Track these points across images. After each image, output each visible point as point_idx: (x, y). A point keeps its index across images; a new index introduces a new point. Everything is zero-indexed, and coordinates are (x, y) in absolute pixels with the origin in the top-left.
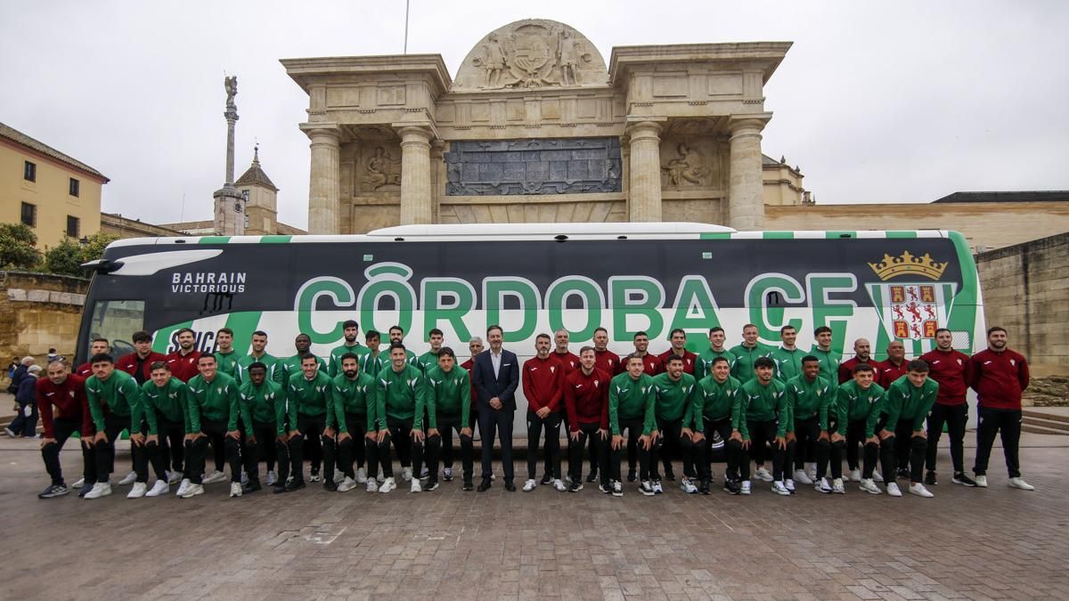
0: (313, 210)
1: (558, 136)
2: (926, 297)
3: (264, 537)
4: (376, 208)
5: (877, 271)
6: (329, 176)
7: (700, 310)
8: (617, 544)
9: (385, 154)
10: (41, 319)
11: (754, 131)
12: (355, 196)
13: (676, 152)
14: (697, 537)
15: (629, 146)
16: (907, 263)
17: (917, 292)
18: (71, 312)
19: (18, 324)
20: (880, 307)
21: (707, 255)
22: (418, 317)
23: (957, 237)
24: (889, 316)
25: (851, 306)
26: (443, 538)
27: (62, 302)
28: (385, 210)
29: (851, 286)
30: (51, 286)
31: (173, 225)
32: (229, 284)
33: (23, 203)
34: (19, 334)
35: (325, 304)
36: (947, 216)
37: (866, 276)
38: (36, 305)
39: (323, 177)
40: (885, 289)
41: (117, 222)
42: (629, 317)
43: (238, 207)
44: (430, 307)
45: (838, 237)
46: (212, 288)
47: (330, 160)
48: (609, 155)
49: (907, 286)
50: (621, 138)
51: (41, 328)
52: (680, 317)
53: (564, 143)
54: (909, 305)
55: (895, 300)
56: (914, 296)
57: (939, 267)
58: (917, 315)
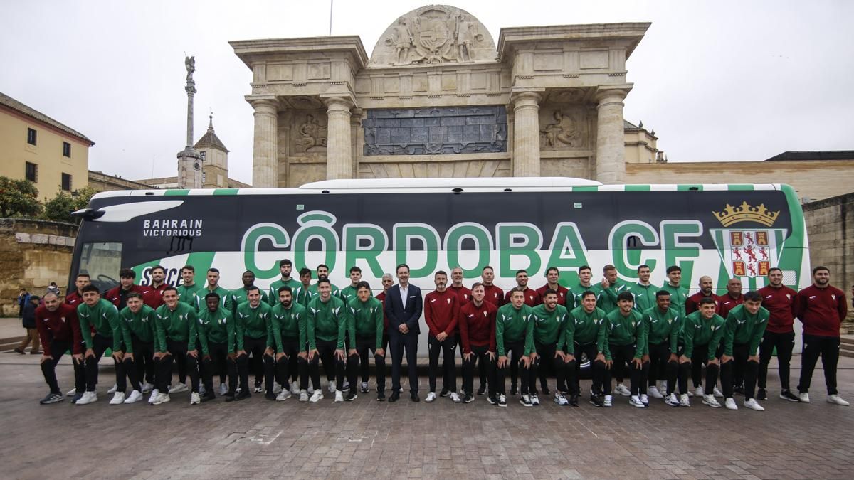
0: (256, 168)
1: (455, 104)
2: (761, 240)
3: (217, 438)
4: (307, 166)
5: (720, 219)
6: (269, 138)
7: (571, 251)
8: (502, 447)
9: (314, 121)
10: (42, 258)
11: (617, 100)
12: (290, 156)
13: (553, 119)
14: (568, 442)
15: (514, 114)
16: (746, 212)
17: (753, 236)
18: (66, 252)
19: (24, 262)
20: (722, 249)
21: (578, 205)
22: (341, 257)
23: (788, 189)
24: (729, 256)
25: (697, 249)
26: (360, 440)
27: (58, 244)
28: (314, 168)
29: (698, 231)
30: (49, 230)
31: (145, 181)
32: (188, 229)
33: (27, 163)
34: (26, 270)
35: (266, 246)
36: (778, 172)
37: (711, 223)
38: (38, 246)
39: (264, 139)
40: (726, 233)
41: (101, 178)
42: (513, 257)
43: (197, 166)
44: (351, 249)
45: (687, 189)
46: (175, 233)
47: (270, 126)
48: (497, 120)
49: (745, 231)
50: (507, 106)
51: (43, 265)
52: (555, 257)
53: (460, 110)
54: (746, 248)
55: (735, 243)
56: (751, 240)
57: (772, 215)
58: (753, 256)
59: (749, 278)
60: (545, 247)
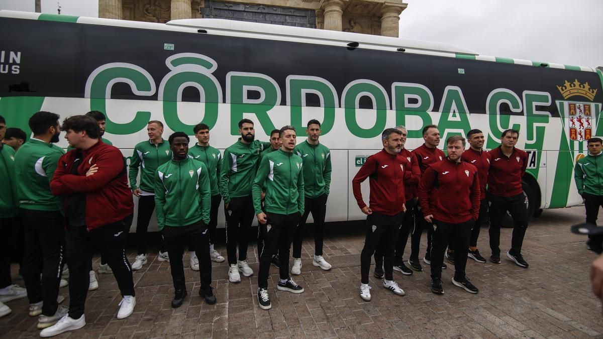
1: (278, 4)
2: (587, 112)
5: (562, 92)
7: (457, 114)
11: (396, 15)
15: (324, 17)
16: (577, 88)
17: (582, 108)
20: (563, 118)
22: (224, 111)
23: (600, 72)
24: (568, 124)
29: (548, 101)
37: (556, 95)
42: (407, 118)
45: (539, 65)
48: (309, 21)
49: (578, 104)
50: (316, 11)
54: (578, 118)
55: (571, 113)
56: (581, 111)
57: (593, 92)
58: (582, 124)
59: (579, 142)
60: (436, 109)
